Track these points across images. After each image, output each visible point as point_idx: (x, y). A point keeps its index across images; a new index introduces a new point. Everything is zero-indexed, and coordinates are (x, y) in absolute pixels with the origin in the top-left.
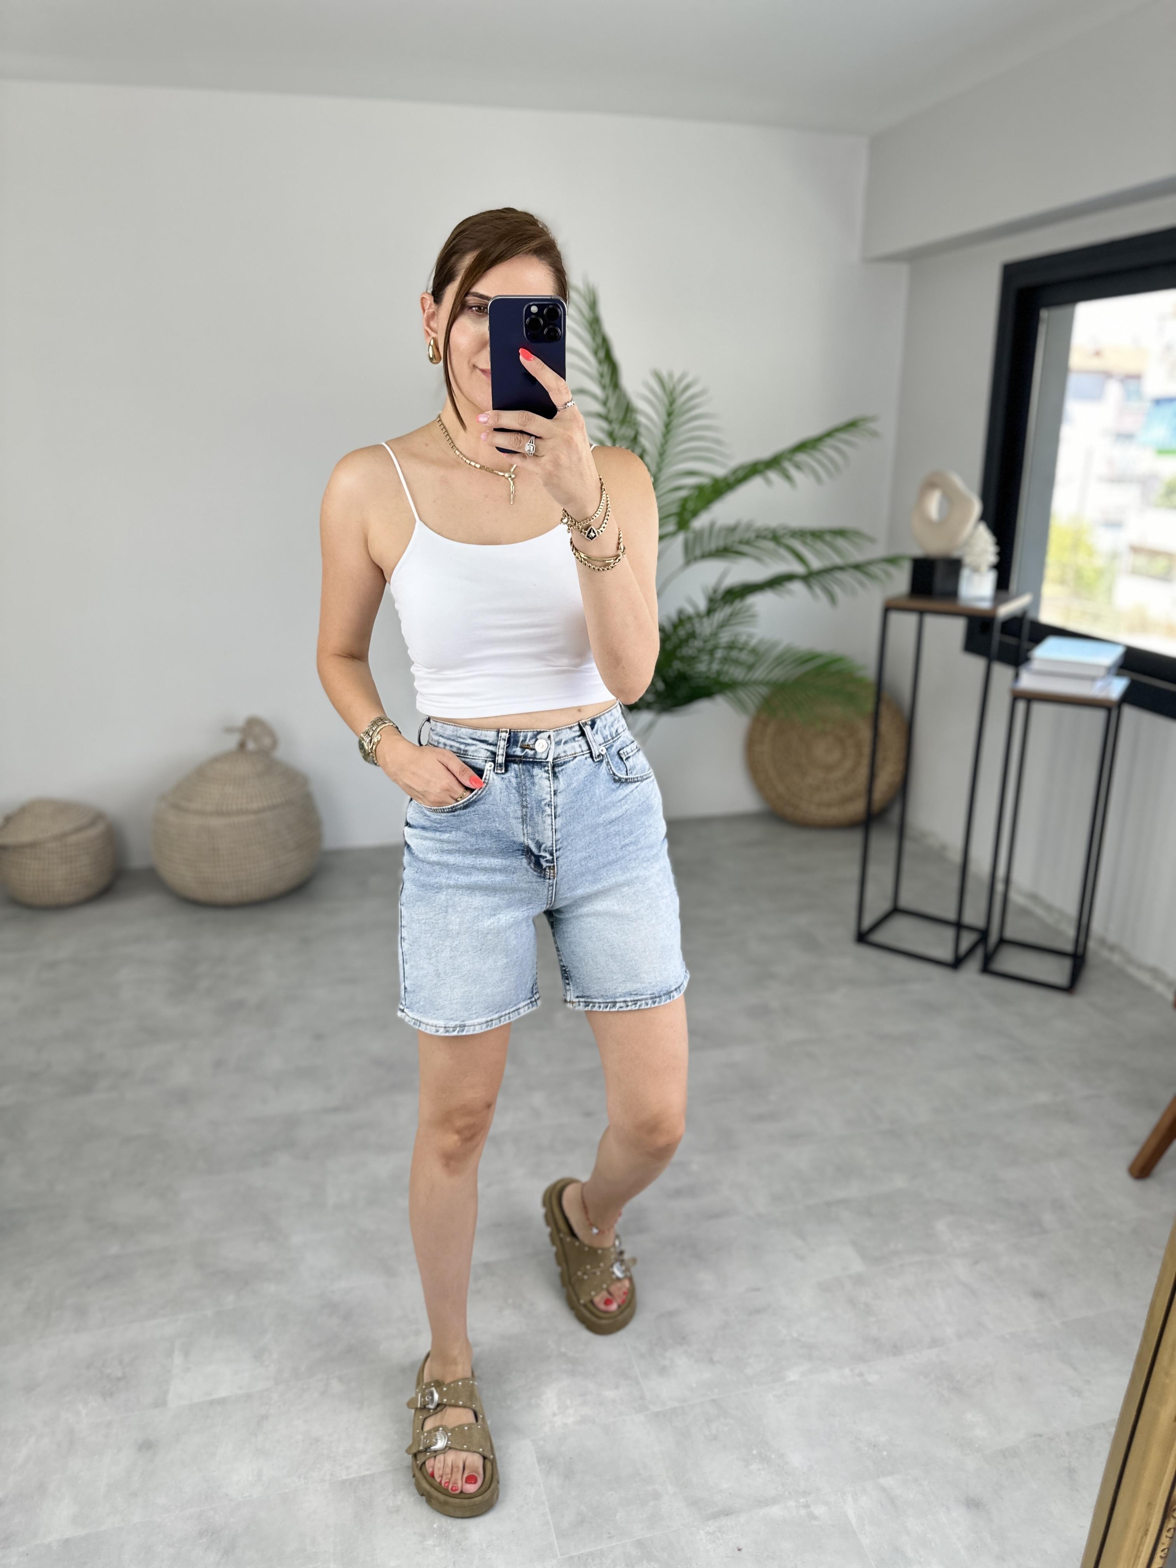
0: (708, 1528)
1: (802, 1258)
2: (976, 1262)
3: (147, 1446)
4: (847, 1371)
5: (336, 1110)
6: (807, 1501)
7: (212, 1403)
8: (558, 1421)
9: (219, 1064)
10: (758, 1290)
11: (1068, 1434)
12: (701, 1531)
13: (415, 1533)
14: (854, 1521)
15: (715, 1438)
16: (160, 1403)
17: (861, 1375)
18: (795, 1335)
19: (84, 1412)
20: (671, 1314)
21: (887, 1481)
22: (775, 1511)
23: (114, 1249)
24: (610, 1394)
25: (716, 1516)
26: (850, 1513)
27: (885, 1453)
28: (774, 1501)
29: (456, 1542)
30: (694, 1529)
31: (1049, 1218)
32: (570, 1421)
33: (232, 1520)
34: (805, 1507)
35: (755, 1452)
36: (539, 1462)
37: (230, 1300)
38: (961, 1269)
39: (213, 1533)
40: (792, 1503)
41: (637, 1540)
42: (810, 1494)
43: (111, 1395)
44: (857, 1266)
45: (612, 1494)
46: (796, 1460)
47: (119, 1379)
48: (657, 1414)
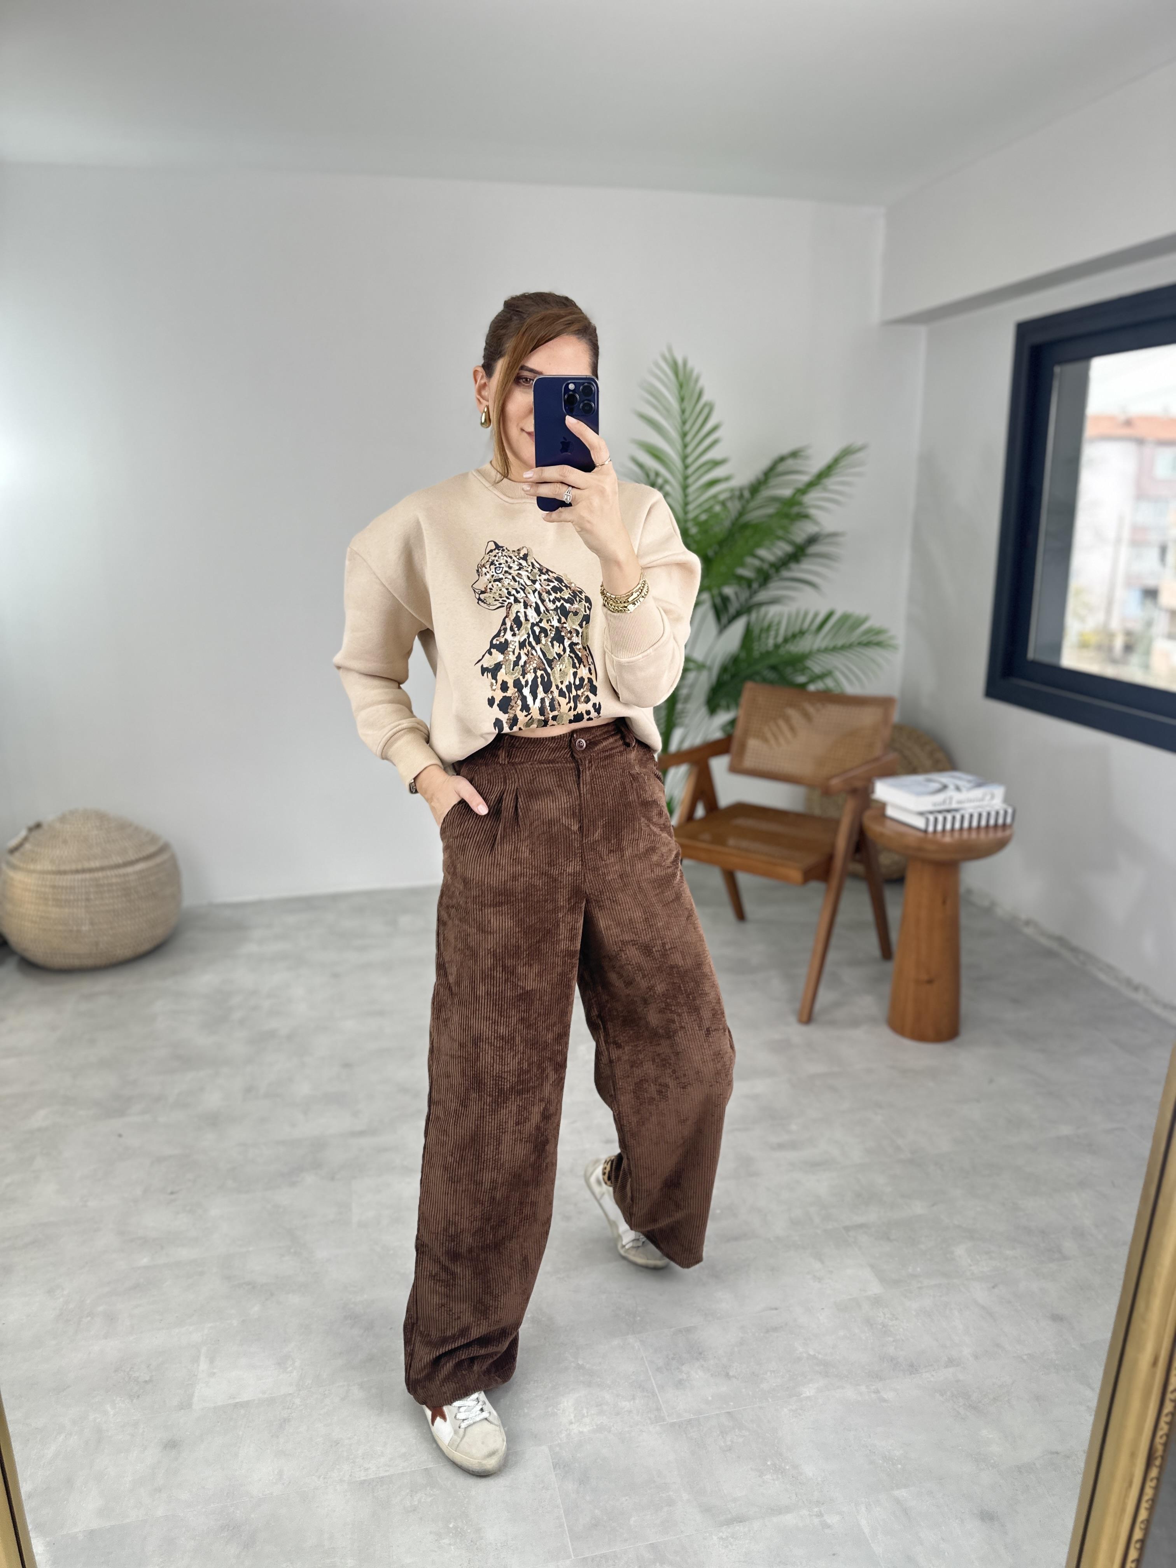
0: (721, 1534)
1: (820, 1280)
2: (994, 1287)
3: (172, 1445)
4: (863, 1388)
5: (362, 1133)
6: (820, 1512)
7: (236, 1405)
8: (575, 1428)
9: (249, 1090)
10: (776, 1309)
12: (714, 1537)
13: (431, 1533)
14: (867, 1531)
15: (730, 1449)
16: (185, 1405)
17: (877, 1392)
18: (812, 1353)
19: (112, 1412)
20: (688, 1330)
21: (902, 1493)
22: (789, 1519)
23: (145, 1261)
24: (626, 1405)
25: (729, 1522)
26: (863, 1522)
27: (899, 1466)
28: (787, 1510)
29: (472, 1541)
30: (708, 1534)
31: (1069, 1246)
32: (585, 1430)
33: (253, 1516)
34: (819, 1516)
35: (769, 1463)
36: (554, 1469)
37: (255, 1309)
38: (980, 1293)
39: (233, 1529)
40: (805, 1512)
41: (650, 1544)
42: (823, 1504)
43: (138, 1396)
44: (875, 1288)
45: (627, 1500)
46: (809, 1470)
47: (146, 1382)
48: (673, 1425)
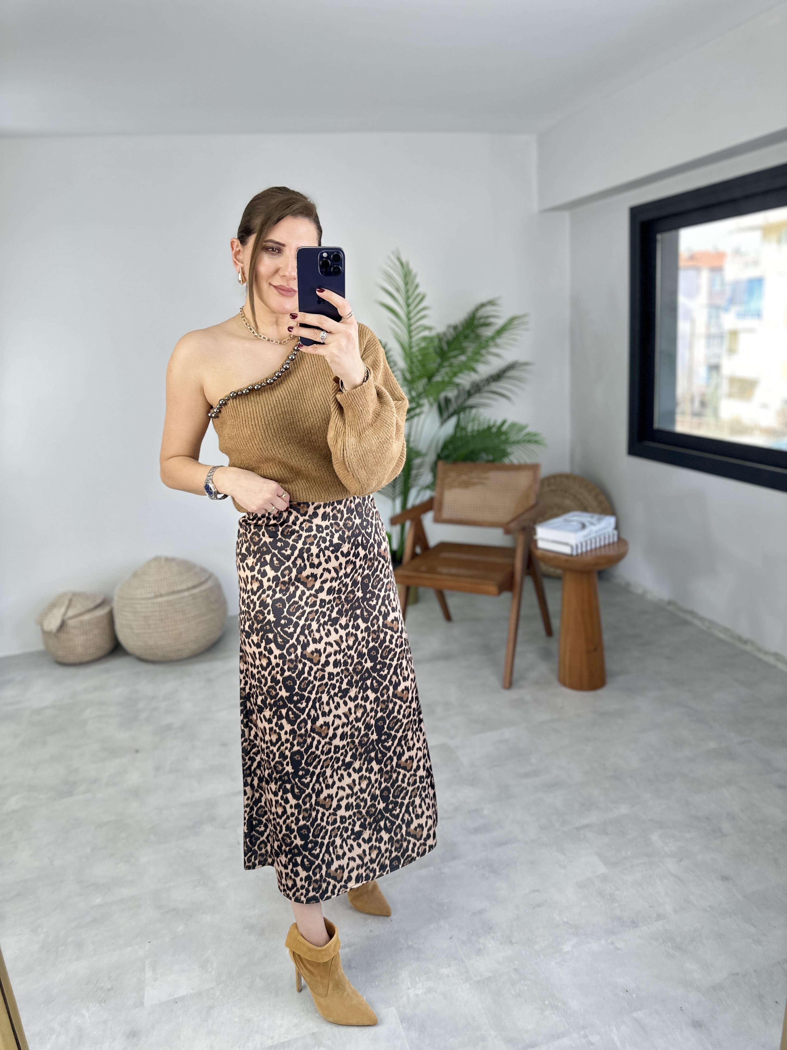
1: (564, 867)
2: (681, 860)
3: (133, 1034)
4: (603, 942)
6: (586, 1034)
7: (175, 1000)
8: (412, 993)
10: (538, 891)
11: (756, 971)
14: (618, 1044)
15: (519, 995)
16: (140, 1004)
17: (613, 943)
18: (565, 920)
19: (87, 1015)
20: (480, 912)
21: (638, 1015)
22: (565, 1041)
23: (99, 900)
24: (445, 971)
26: (616, 1038)
27: (634, 995)
28: (563, 1035)
31: (726, 826)
32: (419, 992)
34: (585, 1037)
36: (401, 1023)
37: (180, 928)
38: (671, 865)
40: (576, 1036)
42: (587, 1028)
43: (105, 1001)
44: (602, 869)
45: (453, 1040)
46: (574, 1005)
47: (109, 990)
48: (478, 982)
